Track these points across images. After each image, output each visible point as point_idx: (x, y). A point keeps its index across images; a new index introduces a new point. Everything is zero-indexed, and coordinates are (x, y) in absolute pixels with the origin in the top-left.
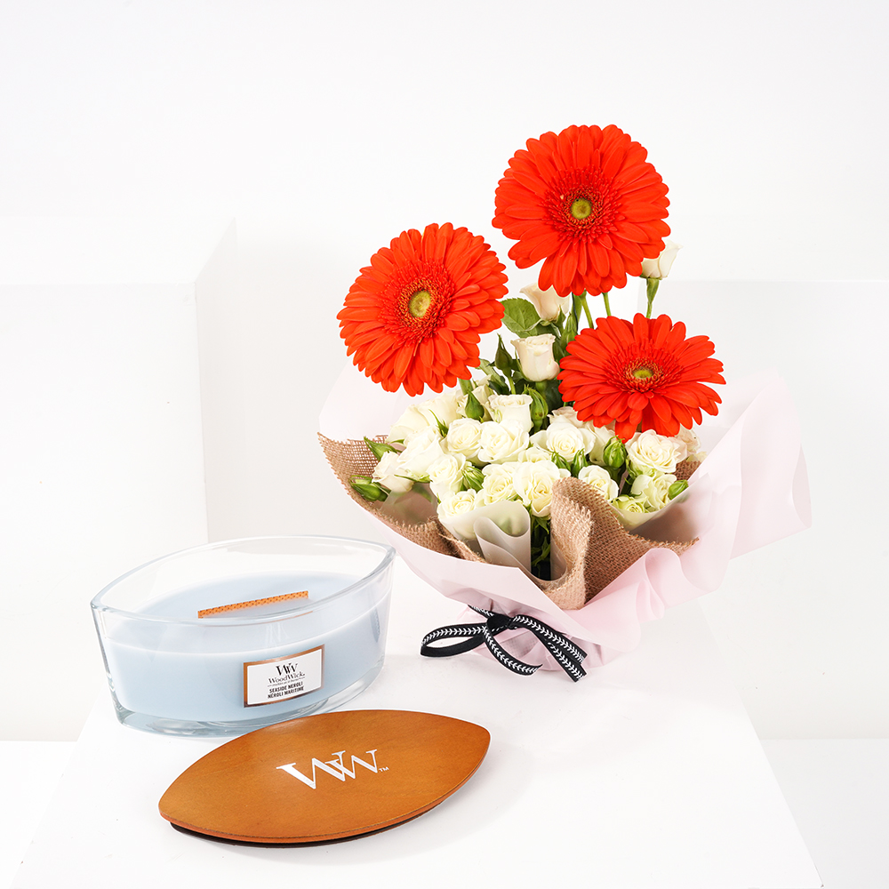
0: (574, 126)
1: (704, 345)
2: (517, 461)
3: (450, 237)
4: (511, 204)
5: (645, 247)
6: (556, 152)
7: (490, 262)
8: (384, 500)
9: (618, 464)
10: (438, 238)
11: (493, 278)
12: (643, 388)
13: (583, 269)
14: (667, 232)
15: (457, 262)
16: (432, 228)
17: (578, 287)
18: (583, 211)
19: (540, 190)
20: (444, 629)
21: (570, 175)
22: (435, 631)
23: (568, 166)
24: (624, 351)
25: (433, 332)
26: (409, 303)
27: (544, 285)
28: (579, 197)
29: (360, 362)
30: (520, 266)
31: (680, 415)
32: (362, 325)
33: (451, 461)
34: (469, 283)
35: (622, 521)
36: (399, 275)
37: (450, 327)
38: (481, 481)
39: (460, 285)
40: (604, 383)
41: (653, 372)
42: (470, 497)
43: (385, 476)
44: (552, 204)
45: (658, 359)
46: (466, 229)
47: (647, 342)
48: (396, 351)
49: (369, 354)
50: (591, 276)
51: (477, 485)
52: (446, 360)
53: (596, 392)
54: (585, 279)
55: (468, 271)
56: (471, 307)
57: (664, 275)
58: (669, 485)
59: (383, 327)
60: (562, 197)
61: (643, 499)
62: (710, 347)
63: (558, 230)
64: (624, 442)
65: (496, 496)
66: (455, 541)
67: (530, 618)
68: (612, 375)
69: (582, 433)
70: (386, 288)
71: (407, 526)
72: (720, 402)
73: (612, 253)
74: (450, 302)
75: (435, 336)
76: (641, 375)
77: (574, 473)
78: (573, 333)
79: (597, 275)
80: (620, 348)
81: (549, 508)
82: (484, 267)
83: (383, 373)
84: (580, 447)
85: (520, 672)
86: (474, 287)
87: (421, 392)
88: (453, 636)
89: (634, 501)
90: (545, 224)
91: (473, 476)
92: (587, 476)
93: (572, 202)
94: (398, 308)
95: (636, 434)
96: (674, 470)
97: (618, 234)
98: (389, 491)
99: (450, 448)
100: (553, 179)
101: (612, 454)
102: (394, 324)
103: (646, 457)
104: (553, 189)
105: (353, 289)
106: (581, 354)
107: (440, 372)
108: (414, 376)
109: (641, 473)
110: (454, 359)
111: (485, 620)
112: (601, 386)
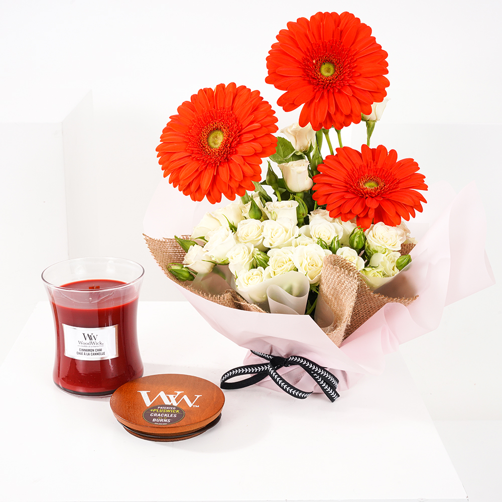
0: (320, 13)
1: (410, 164)
2: (291, 245)
3: (235, 93)
4: (278, 66)
5: (374, 94)
6: (309, 30)
7: (266, 108)
8: (192, 280)
9: (360, 247)
10: (226, 93)
11: (269, 119)
12: (374, 194)
13: (333, 110)
14: (388, 84)
15: (242, 109)
16: (221, 87)
17: (329, 123)
18: (328, 71)
19: (299, 56)
20: (237, 369)
21: (319, 46)
22: (231, 371)
23: (317, 40)
24: (357, 170)
25: (227, 158)
26: (207, 138)
27: (302, 123)
28: (324, 62)
29: (175, 181)
30: (286, 110)
31: (401, 211)
32: (175, 155)
33: (243, 248)
34: (252, 123)
35: (369, 284)
36: (199, 120)
37: (240, 154)
38: (267, 261)
39: (245, 124)
40: (347, 192)
41: (378, 183)
42: (260, 273)
43: (194, 262)
44: (308, 66)
45: (380, 175)
46: (245, 87)
47: (372, 163)
48: (201, 172)
49: (182, 175)
50: (338, 115)
51: (265, 264)
52: (238, 176)
53: (343, 198)
54: (333, 117)
55: (251, 114)
56: (255, 139)
57: (378, 119)
58: (396, 259)
59: (190, 156)
60: (314, 62)
61: (381, 269)
62: (416, 166)
63: (313, 84)
64: (364, 231)
65: (278, 271)
66: (248, 305)
67: (301, 358)
68: (351, 186)
69: (335, 227)
70: (191, 129)
71: (212, 296)
72: (426, 202)
73: (352, 99)
74: (239, 136)
75: (228, 160)
76: (370, 186)
77: (334, 252)
78: (320, 159)
79: (342, 113)
80: (354, 168)
81: (321, 276)
82: (262, 111)
83: (193, 188)
84: (334, 235)
85: (298, 397)
86: (256, 125)
87: (219, 200)
88: (244, 373)
89: (375, 271)
90: (304, 80)
91: (261, 257)
92: (342, 254)
93: (321, 65)
94: (200, 143)
95: (372, 225)
96: (400, 249)
97: (356, 86)
98: (196, 273)
99: (240, 240)
100: (308, 49)
101: (356, 239)
102: (198, 153)
103: (379, 240)
104: (307, 56)
105: (164, 131)
106: (329, 172)
107: (234, 185)
108: (215, 190)
109: (377, 252)
110: (244, 176)
111: (266, 361)
112: (344, 193)
